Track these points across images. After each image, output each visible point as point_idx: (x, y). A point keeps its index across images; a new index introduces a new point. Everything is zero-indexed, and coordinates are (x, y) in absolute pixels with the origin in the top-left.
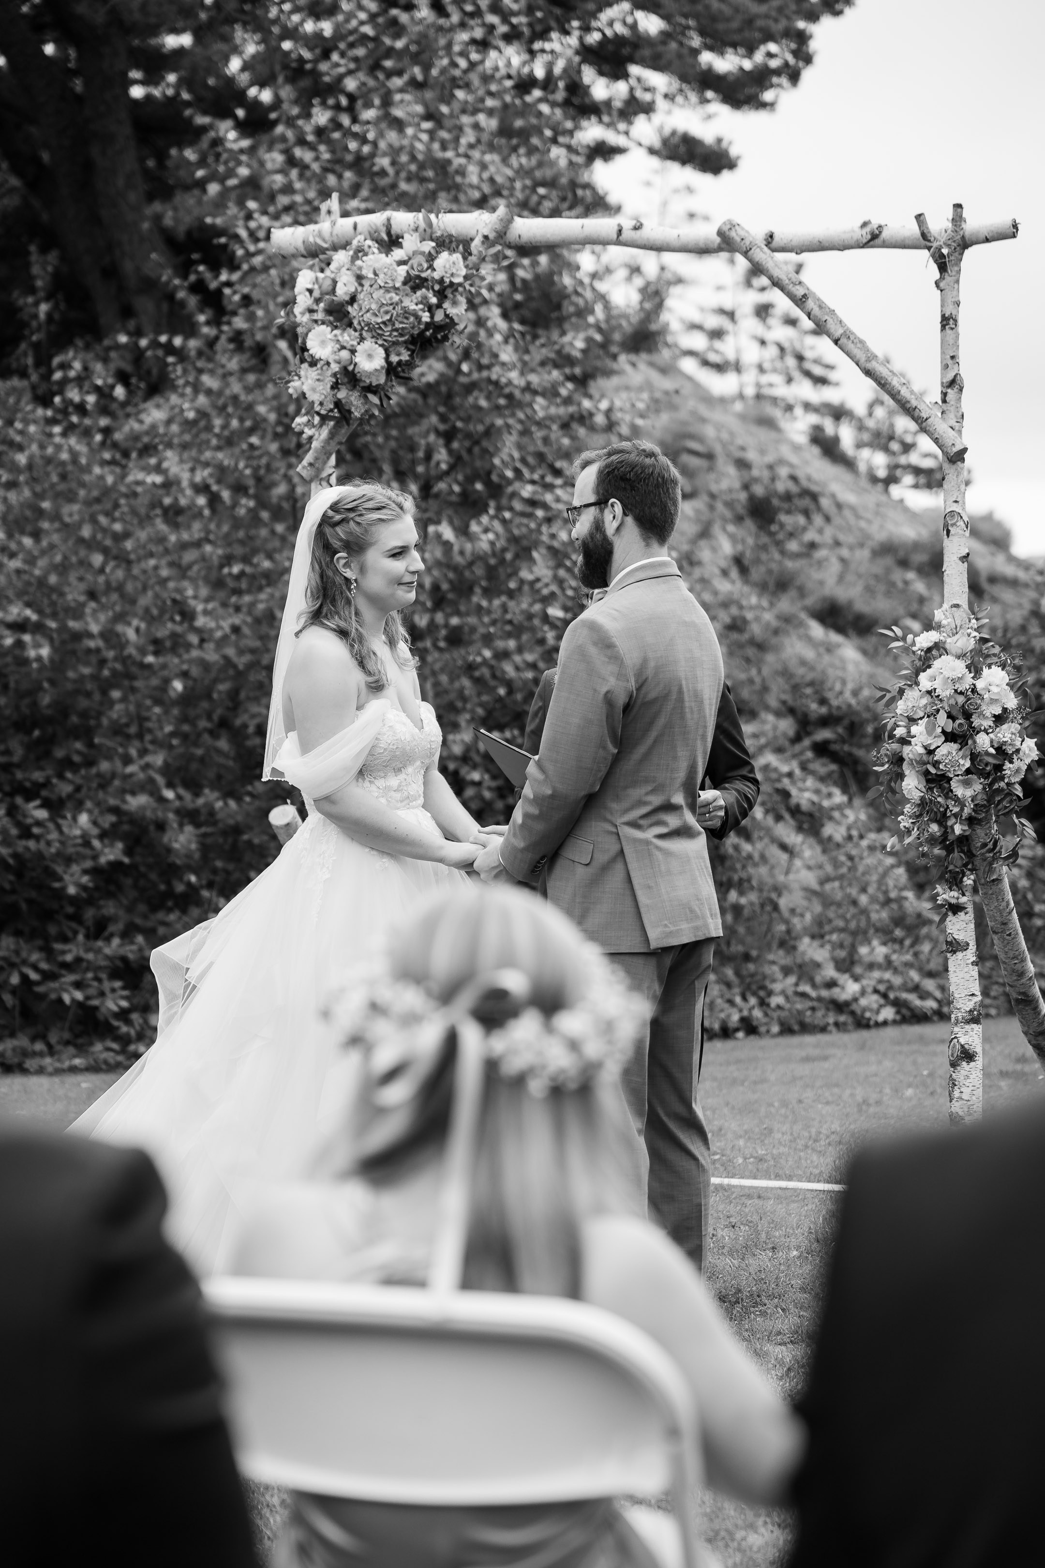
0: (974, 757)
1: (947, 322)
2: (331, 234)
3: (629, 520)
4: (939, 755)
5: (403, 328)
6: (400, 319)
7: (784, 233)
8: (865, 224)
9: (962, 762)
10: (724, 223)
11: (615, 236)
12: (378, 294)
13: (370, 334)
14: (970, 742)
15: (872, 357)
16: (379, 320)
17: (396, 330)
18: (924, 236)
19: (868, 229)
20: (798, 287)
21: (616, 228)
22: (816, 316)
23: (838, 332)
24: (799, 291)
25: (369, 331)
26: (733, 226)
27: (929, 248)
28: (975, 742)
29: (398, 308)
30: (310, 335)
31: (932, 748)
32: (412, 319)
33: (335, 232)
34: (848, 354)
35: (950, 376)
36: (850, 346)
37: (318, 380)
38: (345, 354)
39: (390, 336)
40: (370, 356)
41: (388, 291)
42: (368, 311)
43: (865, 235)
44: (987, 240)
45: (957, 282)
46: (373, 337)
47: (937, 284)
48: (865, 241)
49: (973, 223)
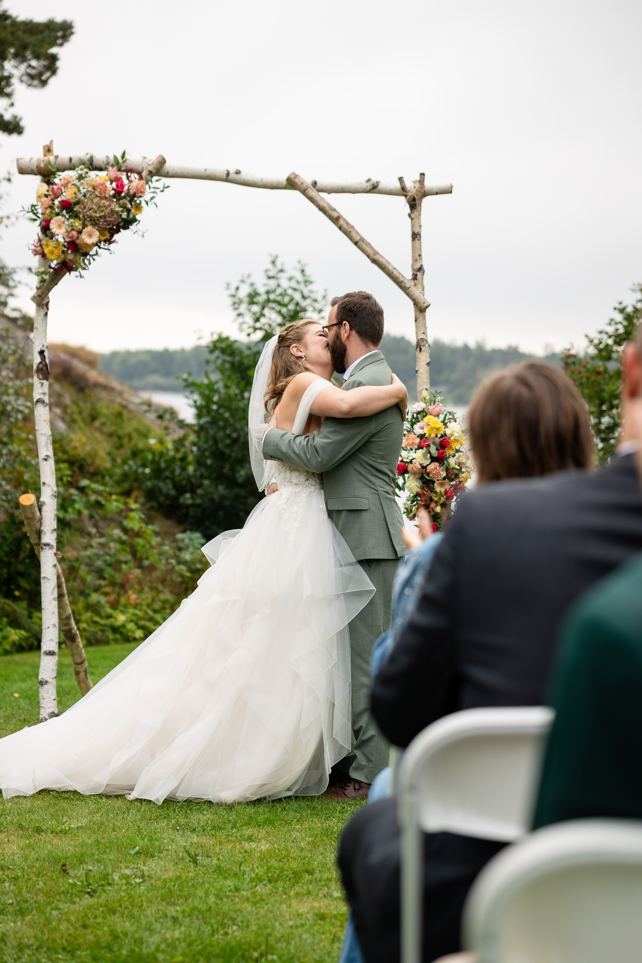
0: (447, 470)
1: (416, 236)
2: (55, 163)
3: (354, 333)
4: (429, 469)
5: (110, 221)
6: (109, 215)
7: (322, 182)
8: (369, 180)
9: (442, 473)
10: (291, 174)
11: (225, 177)
12: (96, 200)
13: (90, 223)
14: (445, 462)
15: (376, 253)
16: (98, 215)
17: (106, 221)
18: (403, 189)
19: (370, 183)
20: (334, 212)
21: (226, 172)
22: (344, 228)
23: (357, 238)
24: (335, 215)
25: (91, 220)
26: (296, 176)
27: (406, 196)
28: (448, 462)
29: (109, 209)
30: (52, 221)
31: (425, 465)
32: (115, 216)
33: (58, 162)
34: (363, 251)
35: (418, 266)
36: (364, 246)
37: (55, 248)
38: (74, 233)
39: (102, 225)
40: (90, 236)
41: (101, 198)
42: (90, 209)
43: (369, 186)
44: (437, 193)
45: (420, 215)
46: (92, 224)
47: (409, 215)
48: (368, 189)
49: (429, 184)
